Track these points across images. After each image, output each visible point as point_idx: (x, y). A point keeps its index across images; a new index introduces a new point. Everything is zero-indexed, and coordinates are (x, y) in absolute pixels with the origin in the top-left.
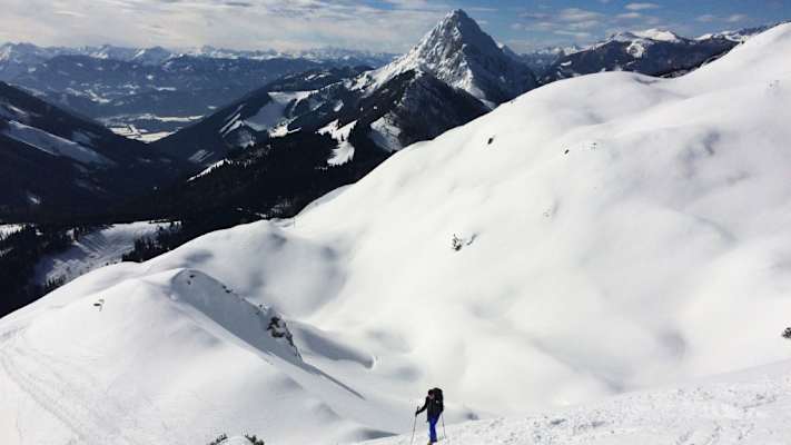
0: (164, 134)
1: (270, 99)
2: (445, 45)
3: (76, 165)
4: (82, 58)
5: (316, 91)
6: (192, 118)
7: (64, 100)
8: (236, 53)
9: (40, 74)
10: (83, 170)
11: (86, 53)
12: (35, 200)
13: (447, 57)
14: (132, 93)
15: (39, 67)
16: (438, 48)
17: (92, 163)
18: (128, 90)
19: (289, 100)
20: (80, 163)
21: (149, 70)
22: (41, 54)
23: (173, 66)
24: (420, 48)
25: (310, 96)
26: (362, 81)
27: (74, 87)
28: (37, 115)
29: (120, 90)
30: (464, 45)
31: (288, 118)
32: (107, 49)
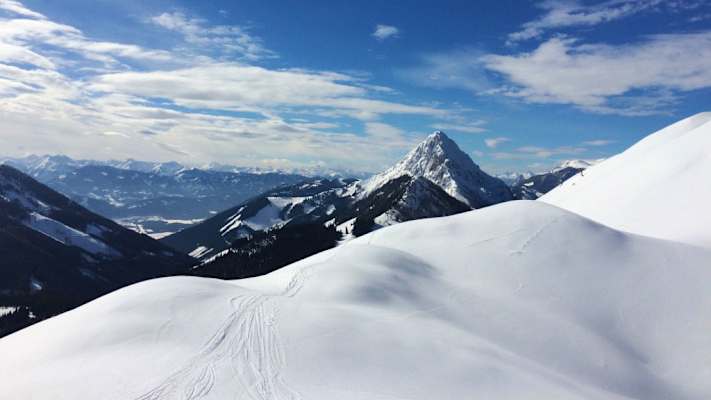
0: (168, 234)
1: (269, 202)
2: (428, 160)
3: (84, 255)
4: (107, 168)
5: (310, 197)
6: (194, 220)
7: (84, 203)
8: (238, 169)
9: (69, 180)
10: (89, 259)
11: (112, 165)
12: (37, 286)
13: (431, 170)
14: (145, 198)
15: (69, 174)
16: (422, 162)
17: (99, 253)
18: (143, 195)
19: (285, 205)
20: (89, 253)
21: (164, 179)
22: (73, 165)
23: (183, 177)
24: (405, 162)
25: (305, 201)
26: (351, 190)
27: (95, 192)
28: (57, 209)
29: (135, 196)
30: (446, 160)
31: (283, 219)
32: (130, 162)
